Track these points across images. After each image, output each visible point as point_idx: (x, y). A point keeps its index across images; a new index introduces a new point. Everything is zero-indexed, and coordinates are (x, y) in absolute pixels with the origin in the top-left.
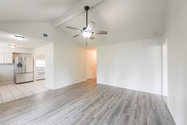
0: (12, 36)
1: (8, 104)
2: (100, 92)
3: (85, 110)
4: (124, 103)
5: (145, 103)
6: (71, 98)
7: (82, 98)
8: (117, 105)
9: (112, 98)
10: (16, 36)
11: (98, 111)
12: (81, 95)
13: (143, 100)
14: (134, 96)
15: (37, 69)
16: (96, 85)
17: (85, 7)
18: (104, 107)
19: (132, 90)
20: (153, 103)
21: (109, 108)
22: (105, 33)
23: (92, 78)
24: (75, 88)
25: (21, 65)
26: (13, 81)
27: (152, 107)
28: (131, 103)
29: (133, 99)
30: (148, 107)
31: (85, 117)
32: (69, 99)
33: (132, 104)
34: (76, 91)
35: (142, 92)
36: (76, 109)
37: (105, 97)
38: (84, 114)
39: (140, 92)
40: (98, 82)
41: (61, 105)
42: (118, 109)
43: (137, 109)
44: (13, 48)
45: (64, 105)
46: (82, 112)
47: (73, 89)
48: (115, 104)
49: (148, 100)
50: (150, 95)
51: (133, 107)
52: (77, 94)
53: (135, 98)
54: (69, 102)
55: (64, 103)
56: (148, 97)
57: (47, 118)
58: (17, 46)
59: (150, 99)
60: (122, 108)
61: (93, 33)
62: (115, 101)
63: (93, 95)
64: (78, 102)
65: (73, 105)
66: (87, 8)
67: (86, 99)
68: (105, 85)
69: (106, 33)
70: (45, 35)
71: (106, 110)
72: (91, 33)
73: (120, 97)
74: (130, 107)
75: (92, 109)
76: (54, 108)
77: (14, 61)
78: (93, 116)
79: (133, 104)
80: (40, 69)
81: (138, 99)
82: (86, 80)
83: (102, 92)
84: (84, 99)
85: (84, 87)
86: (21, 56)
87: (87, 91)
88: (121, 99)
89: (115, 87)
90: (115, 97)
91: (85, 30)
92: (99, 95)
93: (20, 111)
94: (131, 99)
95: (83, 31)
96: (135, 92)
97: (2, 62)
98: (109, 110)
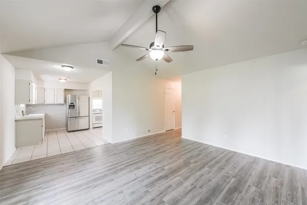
0: (57, 67)
1: (46, 161)
2: (184, 154)
3: (152, 184)
4: (228, 180)
5: (279, 187)
6: (135, 160)
7: (151, 163)
8: (212, 184)
9: (206, 169)
10: (63, 66)
11: (174, 190)
12: (151, 156)
13: (274, 179)
14: (254, 169)
15: (93, 112)
16: (181, 141)
17: (153, 8)
18: (188, 184)
19: (250, 157)
20: (300, 189)
21: (194, 187)
22: (190, 48)
23: (174, 129)
24: (143, 144)
25: (74, 106)
26: (65, 128)
27: (295, 200)
28: (245, 183)
29: (250, 175)
30: (284, 199)
31: (149, 197)
32: (131, 162)
33: (246, 186)
34: (144, 149)
35: (273, 162)
36: (138, 180)
37: (192, 166)
38: (150, 190)
39: (267, 163)
40: (183, 137)
41: (117, 170)
42: (215, 191)
43: (256, 198)
44: (64, 83)
45: (121, 170)
46: (147, 186)
47: (140, 145)
48: (210, 180)
49: (286, 182)
50: (293, 171)
51: (247, 191)
52: (145, 154)
53: (255, 174)
54: (130, 167)
55: (122, 167)
56: (286, 176)
57: (93, 188)
58: (68, 80)
59: (292, 180)
60: (222, 190)
61: (167, 50)
62: (210, 175)
63: (171, 158)
64: (144, 168)
65: (135, 172)
66: (157, 9)
67: (157, 165)
68: (196, 142)
69: (192, 49)
70: (100, 62)
71: (190, 191)
72: (163, 51)
73: (222, 169)
74: (240, 192)
75: (164, 184)
76: (106, 173)
77: (65, 101)
78: (162, 197)
79: (249, 186)
80: (98, 112)
81: (261, 177)
82: (164, 131)
83: (189, 155)
84: (154, 164)
85: (159, 143)
86: (74, 93)
87: (163, 150)
88: (223, 173)
89: (216, 147)
90: (212, 167)
91: (153, 47)
92: (181, 160)
93: (63, 171)
94: (246, 174)
95: (150, 50)
96: (255, 160)
97: (52, 102)
98: (194, 190)
